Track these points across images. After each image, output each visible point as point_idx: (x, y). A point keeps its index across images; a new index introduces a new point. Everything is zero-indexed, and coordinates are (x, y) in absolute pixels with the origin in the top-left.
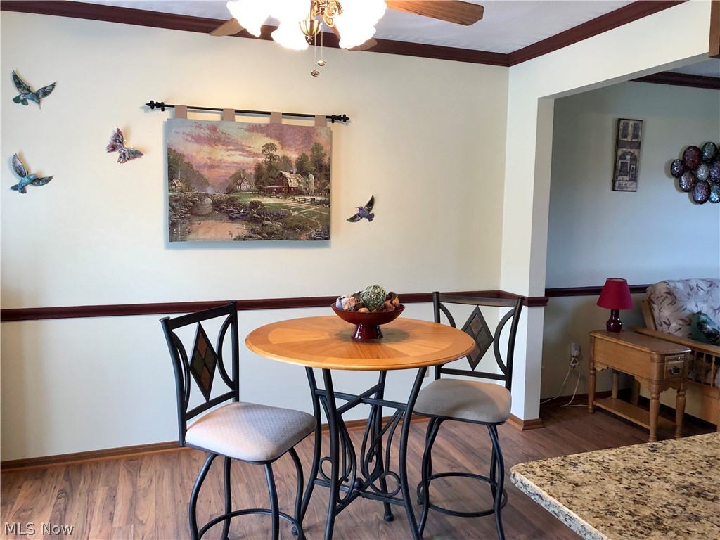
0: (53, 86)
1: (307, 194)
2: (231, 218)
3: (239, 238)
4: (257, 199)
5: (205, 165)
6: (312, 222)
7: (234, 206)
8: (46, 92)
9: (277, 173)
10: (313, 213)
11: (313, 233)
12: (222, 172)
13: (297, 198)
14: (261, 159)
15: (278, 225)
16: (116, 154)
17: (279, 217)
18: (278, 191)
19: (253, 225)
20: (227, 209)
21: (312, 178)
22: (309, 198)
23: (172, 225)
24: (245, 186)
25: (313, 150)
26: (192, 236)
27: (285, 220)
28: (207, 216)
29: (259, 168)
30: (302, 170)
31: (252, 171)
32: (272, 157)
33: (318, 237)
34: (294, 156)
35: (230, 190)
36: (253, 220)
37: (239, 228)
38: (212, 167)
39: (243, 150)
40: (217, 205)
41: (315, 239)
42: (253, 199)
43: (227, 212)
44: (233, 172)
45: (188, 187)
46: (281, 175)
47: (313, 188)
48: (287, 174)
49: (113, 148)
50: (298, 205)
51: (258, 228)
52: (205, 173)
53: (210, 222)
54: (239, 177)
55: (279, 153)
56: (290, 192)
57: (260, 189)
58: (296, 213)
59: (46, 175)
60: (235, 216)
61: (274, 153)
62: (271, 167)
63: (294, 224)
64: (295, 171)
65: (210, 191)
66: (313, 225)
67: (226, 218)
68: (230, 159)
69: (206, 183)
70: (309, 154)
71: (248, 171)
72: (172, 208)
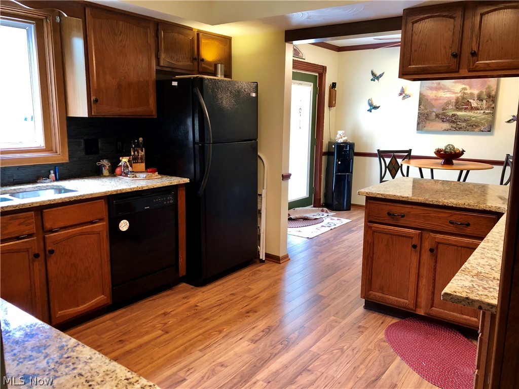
0: (383, 73)
1: (482, 110)
2: (443, 121)
3: (445, 130)
4: (455, 113)
5: (434, 99)
6: (482, 123)
7: (445, 116)
8: (381, 76)
9: (466, 101)
10: (484, 119)
11: (482, 128)
12: (441, 101)
13: (476, 111)
14: (459, 95)
15: (464, 124)
16: (402, 96)
17: (465, 121)
18: (466, 109)
19: (452, 124)
20: (442, 117)
21: (484, 101)
22: (482, 111)
23: (418, 124)
24: (450, 107)
25: (486, 89)
26: (425, 128)
27: (468, 122)
28: (432, 120)
29: (457, 99)
30: (480, 99)
31: (454, 101)
32: (464, 93)
33: (484, 130)
34: (476, 92)
35: (444, 109)
36: (453, 122)
37: (446, 125)
38: (436, 99)
39: (451, 92)
40: (437, 116)
41: (482, 131)
42: (453, 113)
43: (441, 118)
44: (445, 101)
45: (426, 109)
46: (468, 101)
47: (485, 106)
48: (471, 101)
49: (401, 94)
50: (476, 115)
51: (455, 126)
52: (433, 102)
53: (434, 123)
54: (448, 104)
55: (468, 91)
56: (472, 109)
57: (457, 108)
58: (474, 119)
59: (378, 106)
60: (445, 120)
61: (466, 91)
62: (463, 98)
63: (472, 124)
64: (476, 99)
65: (435, 110)
66: (483, 124)
67: (441, 121)
68: (445, 96)
69: (434, 106)
70: (484, 91)
71: (452, 101)
72: (419, 117)
